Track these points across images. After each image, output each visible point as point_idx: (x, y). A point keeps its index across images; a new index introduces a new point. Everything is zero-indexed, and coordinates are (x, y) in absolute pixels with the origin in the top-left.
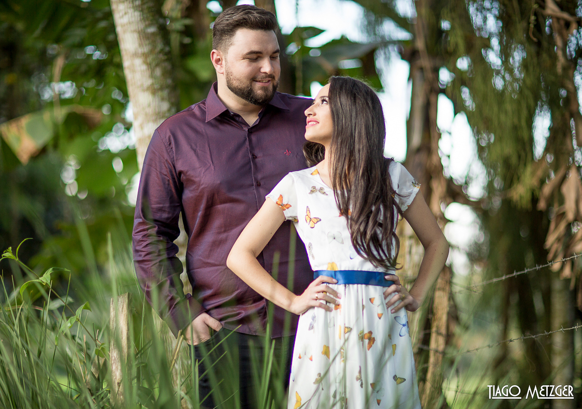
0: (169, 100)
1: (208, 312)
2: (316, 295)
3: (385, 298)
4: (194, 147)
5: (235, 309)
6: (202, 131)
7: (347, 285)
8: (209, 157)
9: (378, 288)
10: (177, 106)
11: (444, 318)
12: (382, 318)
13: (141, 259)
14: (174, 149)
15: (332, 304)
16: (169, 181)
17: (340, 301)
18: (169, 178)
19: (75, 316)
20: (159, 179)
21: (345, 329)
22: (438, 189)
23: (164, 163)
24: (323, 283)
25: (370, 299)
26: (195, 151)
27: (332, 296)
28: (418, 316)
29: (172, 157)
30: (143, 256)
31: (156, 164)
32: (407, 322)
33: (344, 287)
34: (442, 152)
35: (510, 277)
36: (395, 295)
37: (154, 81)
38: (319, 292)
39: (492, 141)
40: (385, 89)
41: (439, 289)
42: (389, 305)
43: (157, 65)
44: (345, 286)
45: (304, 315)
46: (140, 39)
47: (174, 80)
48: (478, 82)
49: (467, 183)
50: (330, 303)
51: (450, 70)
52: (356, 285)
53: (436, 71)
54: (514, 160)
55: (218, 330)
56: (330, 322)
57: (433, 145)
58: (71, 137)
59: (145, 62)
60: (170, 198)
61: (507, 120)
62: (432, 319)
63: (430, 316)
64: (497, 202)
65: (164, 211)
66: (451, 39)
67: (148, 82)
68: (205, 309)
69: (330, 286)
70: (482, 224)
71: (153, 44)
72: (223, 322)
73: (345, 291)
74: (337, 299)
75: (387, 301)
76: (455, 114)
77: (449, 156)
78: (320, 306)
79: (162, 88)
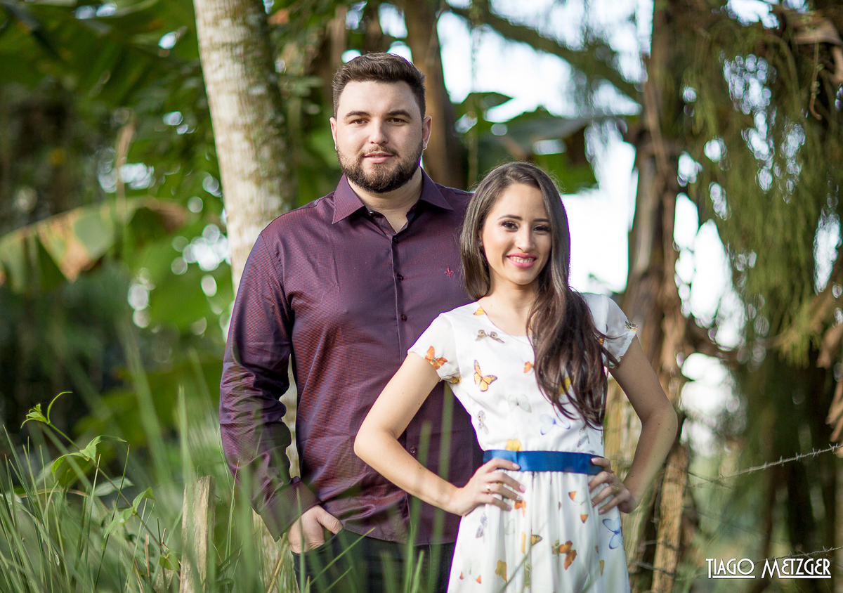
0: (281, 194)
1: (323, 504)
2: (488, 487)
3: (591, 491)
4: (313, 259)
5: (361, 501)
6: (326, 237)
7: (536, 474)
8: (333, 274)
9: (581, 476)
10: (292, 201)
11: (676, 523)
12: (586, 522)
13: (229, 422)
14: (283, 262)
15: (510, 500)
16: (273, 307)
17: (525, 497)
18: (274, 303)
19: (132, 508)
20: (259, 304)
21: (531, 538)
22: (673, 333)
23: (268, 281)
24: (498, 468)
25: (570, 494)
26: (313, 264)
27: (511, 489)
28: (637, 519)
29: (279, 273)
30: (232, 418)
31: (257, 284)
32: (621, 528)
33: (531, 476)
34: (680, 280)
35: (773, 466)
36: (605, 487)
37: (260, 165)
38: (491, 482)
39: (752, 264)
40: (600, 184)
41: (670, 480)
42: (595, 502)
43: (265, 142)
44: (533, 475)
45: (468, 516)
46: (241, 103)
47: (288, 165)
48: (735, 177)
49: (714, 326)
50: (507, 498)
51: (695, 159)
52: (548, 473)
53: (674, 161)
54: (784, 293)
55: (336, 532)
56: (508, 527)
57: (668, 269)
58: (139, 243)
59: (248, 138)
60: (275, 333)
61: (776, 235)
62: (658, 523)
63: (655, 520)
64: (759, 354)
65: (266, 352)
66: (698, 114)
67: (251, 167)
68: (320, 500)
69: (510, 473)
70: (737, 384)
71: (260, 112)
72: (344, 521)
73: (533, 481)
74: (519, 494)
75: (593, 495)
76: (700, 223)
77: (690, 285)
78: (494, 503)
79: (270, 177)
